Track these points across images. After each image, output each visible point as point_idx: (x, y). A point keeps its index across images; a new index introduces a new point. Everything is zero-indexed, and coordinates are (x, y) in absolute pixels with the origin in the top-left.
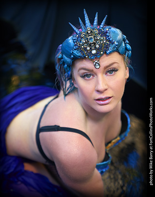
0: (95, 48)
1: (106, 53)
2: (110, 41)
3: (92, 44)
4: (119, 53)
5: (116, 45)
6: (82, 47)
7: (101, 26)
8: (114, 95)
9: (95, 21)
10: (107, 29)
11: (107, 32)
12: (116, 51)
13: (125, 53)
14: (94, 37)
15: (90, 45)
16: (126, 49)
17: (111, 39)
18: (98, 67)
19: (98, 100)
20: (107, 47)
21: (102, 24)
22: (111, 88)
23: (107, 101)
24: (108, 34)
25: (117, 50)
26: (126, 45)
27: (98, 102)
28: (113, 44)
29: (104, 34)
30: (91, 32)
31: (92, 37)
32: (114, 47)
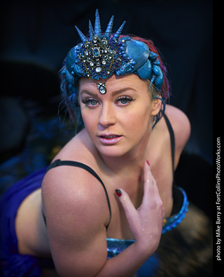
0: (101, 65)
1: (115, 73)
2: (122, 57)
3: (97, 58)
4: (139, 76)
5: (133, 65)
6: (84, 61)
7: (116, 35)
8: (125, 134)
9: (109, 27)
10: (123, 41)
11: (121, 45)
12: (133, 73)
13: (151, 77)
14: (101, 49)
15: (94, 60)
16: (153, 72)
17: (124, 55)
18: (103, 92)
19: (102, 137)
20: (118, 65)
21: (118, 32)
22: (121, 123)
23: (113, 141)
24: (122, 48)
25: (136, 71)
26: (152, 67)
27: (101, 139)
28: (127, 62)
29: (117, 46)
30: (98, 41)
31: (98, 49)
32: (128, 67)
